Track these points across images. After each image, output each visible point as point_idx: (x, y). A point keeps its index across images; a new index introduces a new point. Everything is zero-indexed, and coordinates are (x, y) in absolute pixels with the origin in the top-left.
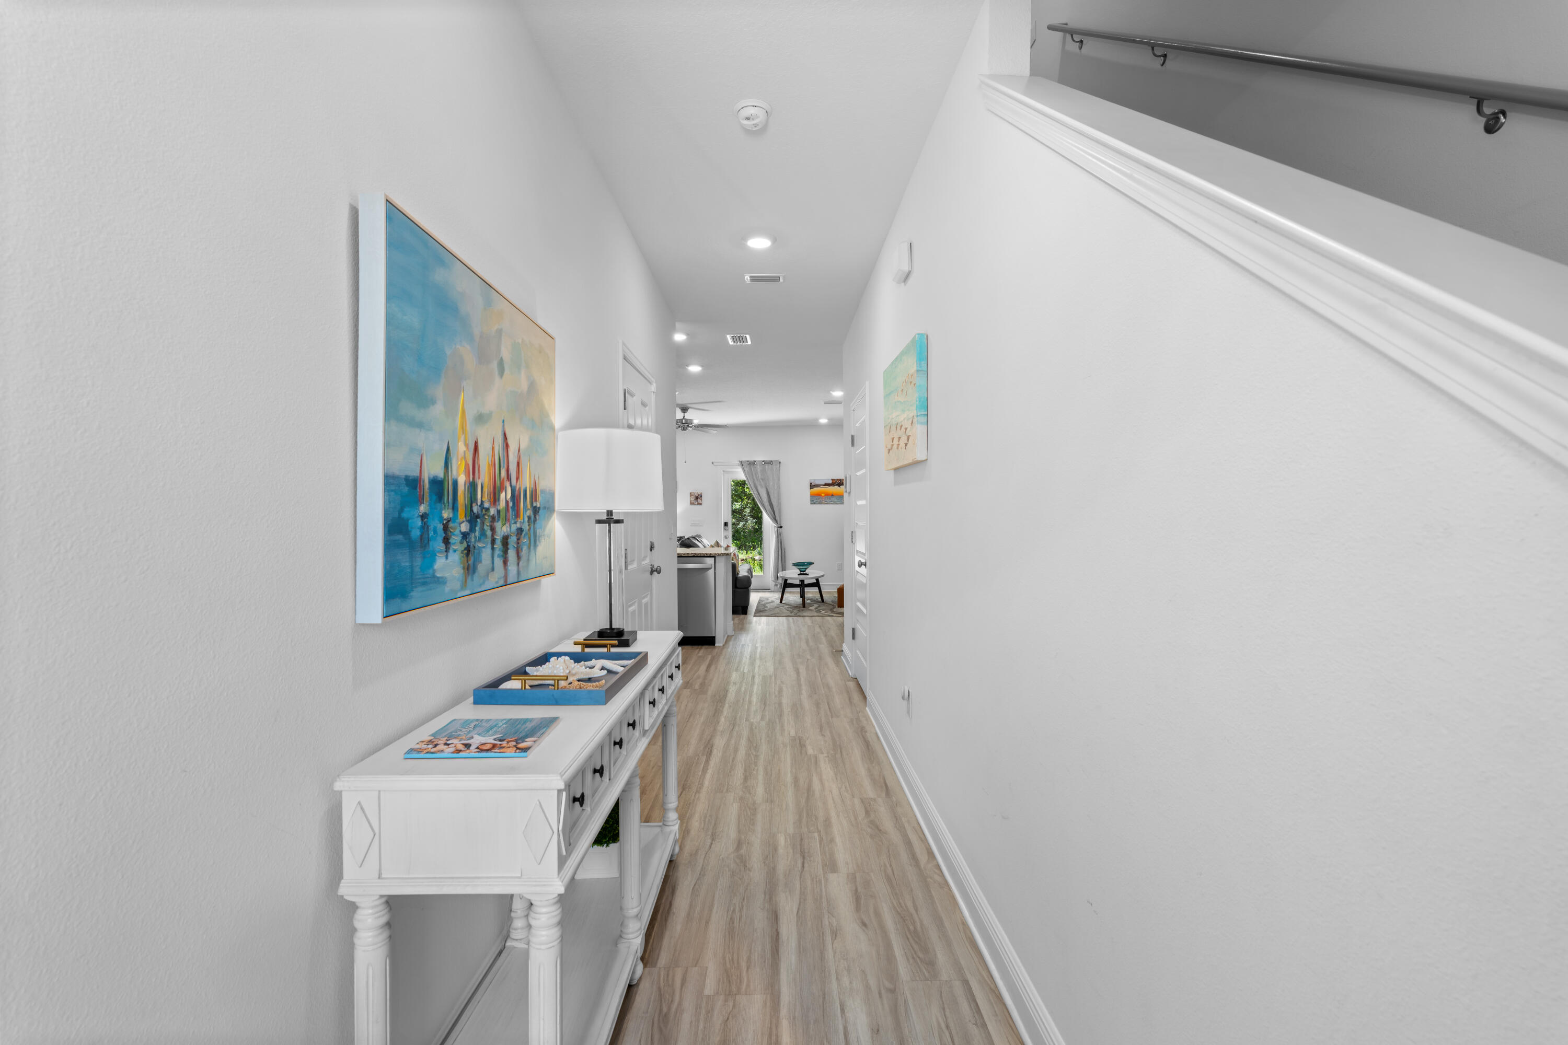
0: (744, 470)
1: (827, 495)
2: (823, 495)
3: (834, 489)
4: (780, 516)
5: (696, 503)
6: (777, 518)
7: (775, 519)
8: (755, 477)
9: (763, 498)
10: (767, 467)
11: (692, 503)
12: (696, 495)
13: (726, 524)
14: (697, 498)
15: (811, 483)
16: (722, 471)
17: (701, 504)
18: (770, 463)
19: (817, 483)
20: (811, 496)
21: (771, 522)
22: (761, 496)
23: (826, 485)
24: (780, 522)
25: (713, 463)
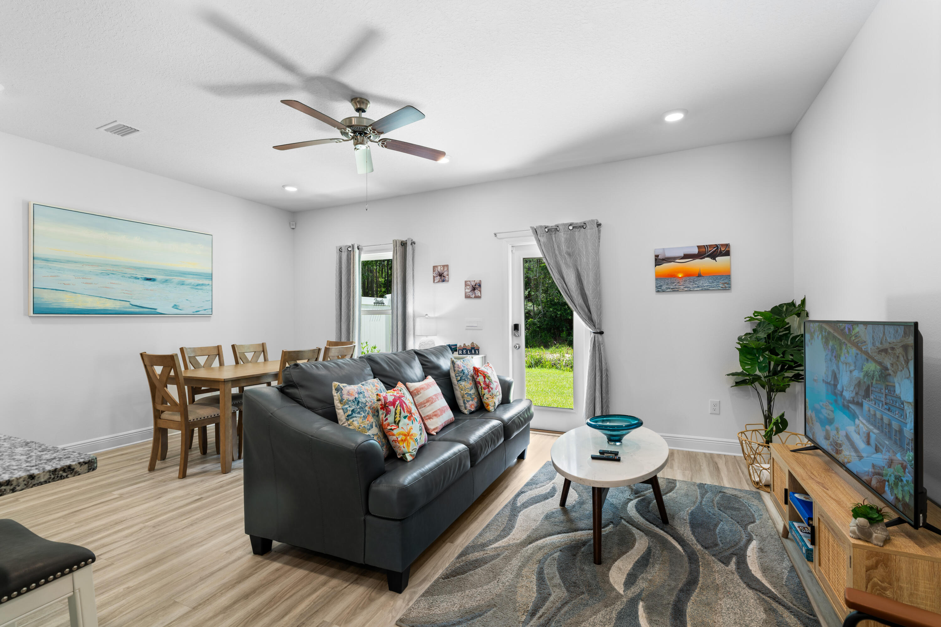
0: (539, 241)
1: (688, 275)
2: (680, 275)
3: (706, 264)
4: (600, 314)
5: (473, 296)
6: (595, 317)
7: (590, 320)
8: (557, 252)
9: (569, 284)
10: (577, 233)
11: (467, 297)
12: (473, 284)
13: (516, 327)
14: (474, 289)
15: (657, 256)
16: (510, 246)
17: (479, 297)
18: (583, 226)
19: (668, 254)
20: (656, 279)
21: (583, 323)
22: (567, 281)
23: (686, 256)
24: (600, 324)
25: (495, 234)
